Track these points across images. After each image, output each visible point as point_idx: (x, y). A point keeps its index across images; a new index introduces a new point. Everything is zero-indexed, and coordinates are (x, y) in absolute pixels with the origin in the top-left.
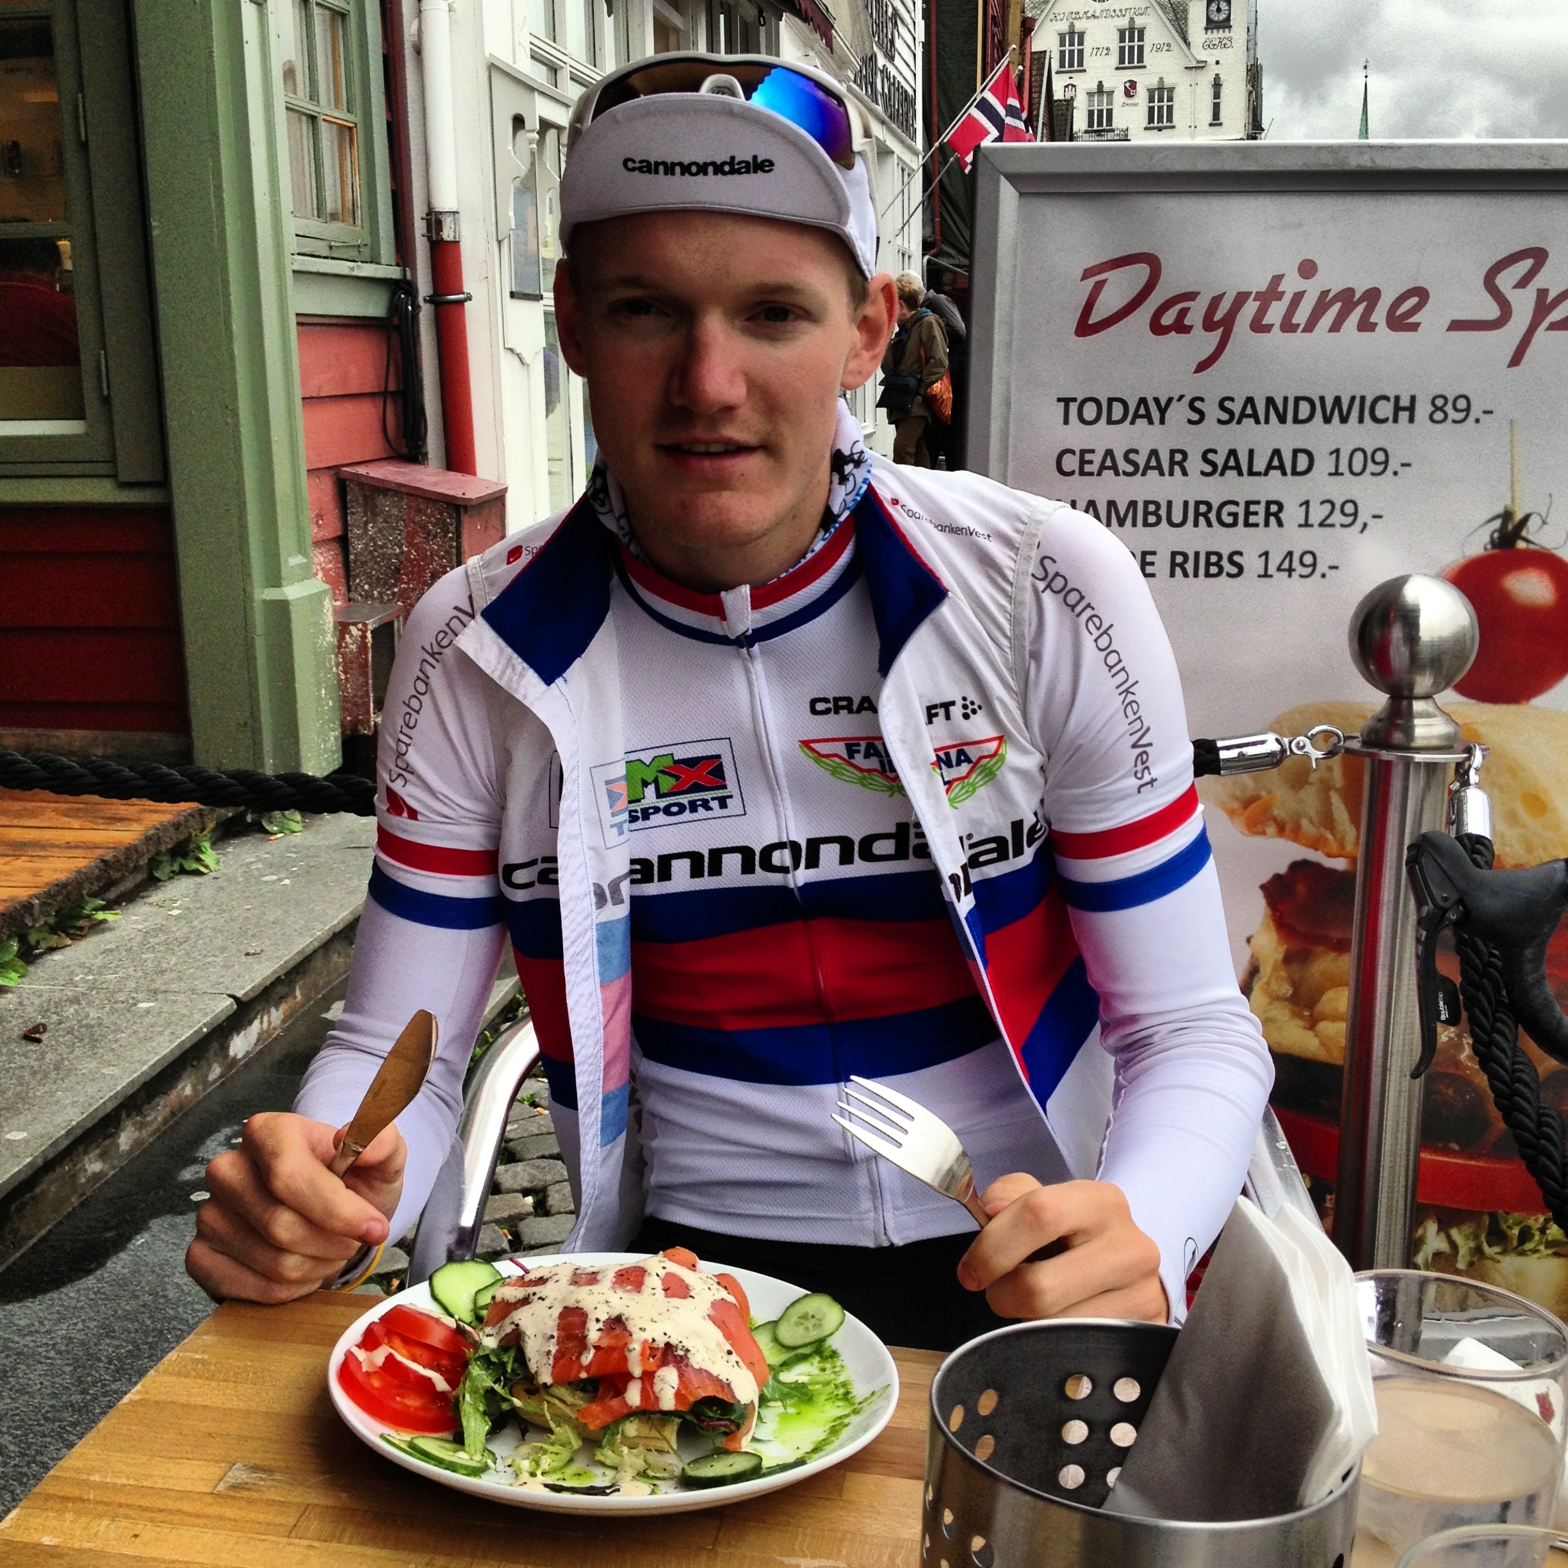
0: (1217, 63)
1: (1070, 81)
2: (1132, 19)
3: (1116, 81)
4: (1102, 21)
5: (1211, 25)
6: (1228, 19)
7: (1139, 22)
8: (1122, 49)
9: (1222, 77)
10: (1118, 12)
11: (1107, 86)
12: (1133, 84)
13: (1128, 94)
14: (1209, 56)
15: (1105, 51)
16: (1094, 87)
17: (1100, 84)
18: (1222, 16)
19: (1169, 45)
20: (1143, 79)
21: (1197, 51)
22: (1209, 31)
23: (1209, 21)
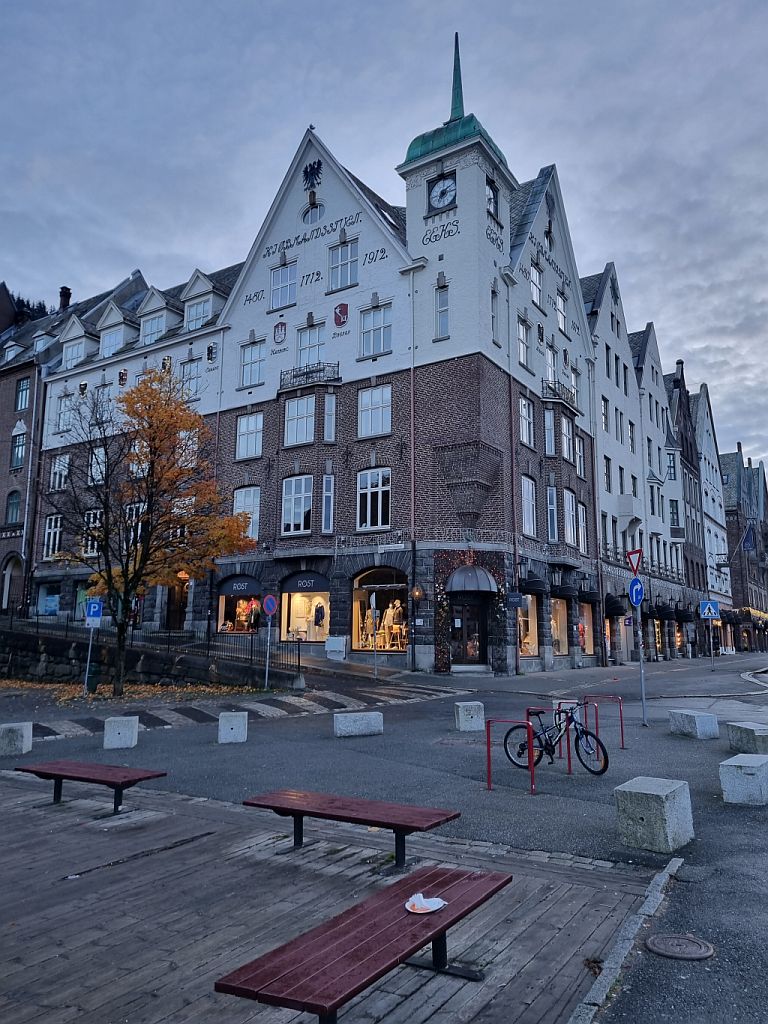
0: (441, 258)
1: (282, 320)
2: (343, 230)
3: (326, 310)
4: (312, 243)
5: (432, 212)
6: (454, 199)
7: (351, 232)
8: (334, 271)
9: (449, 276)
10: (329, 228)
11: (317, 317)
12: (344, 308)
13: (339, 322)
14: (431, 252)
15: (316, 277)
16: (303, 321)
17: (310, 316)
18: (448, 199)
19: (383, 251)
20: (355, 300)
21: (416, 248)
22: (430, 220)
23: (431, 208)
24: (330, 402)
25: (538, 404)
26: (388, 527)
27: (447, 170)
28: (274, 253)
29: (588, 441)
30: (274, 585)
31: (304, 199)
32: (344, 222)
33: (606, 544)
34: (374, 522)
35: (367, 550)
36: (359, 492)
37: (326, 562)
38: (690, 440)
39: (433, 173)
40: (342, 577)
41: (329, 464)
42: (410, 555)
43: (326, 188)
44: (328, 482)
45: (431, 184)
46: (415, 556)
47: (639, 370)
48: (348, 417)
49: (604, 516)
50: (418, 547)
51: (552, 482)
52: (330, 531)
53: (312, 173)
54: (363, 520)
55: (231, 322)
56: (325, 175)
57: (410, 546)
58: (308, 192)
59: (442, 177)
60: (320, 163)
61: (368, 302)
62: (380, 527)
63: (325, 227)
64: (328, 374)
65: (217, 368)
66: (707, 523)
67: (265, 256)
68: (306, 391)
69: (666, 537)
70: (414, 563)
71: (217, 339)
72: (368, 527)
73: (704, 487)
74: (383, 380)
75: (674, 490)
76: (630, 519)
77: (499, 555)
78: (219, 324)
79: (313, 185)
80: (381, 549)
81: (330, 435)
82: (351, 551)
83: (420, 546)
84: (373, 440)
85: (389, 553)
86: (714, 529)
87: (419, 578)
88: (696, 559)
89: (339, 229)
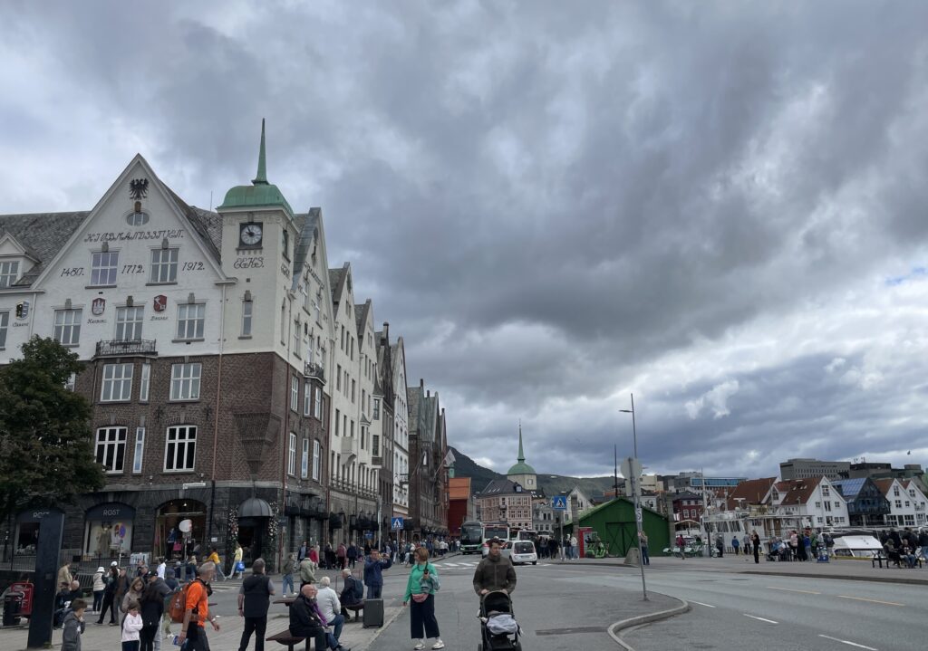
0: (248, 280)
1: (101, 297)
2: (165, 241)
3: (146, 297)
4: (135, 242)
5: (243, 246)
6: (260, 242)
7: (172, 242)
8: (155, 269)
9: (253, 294)
10: (152, 234)
11: (136, 301)
12: (163, 300)
13: (158, 309)
14: (241, 275)
15: (137, 269)
16: (124, 301)
17: (130, 299)
18: (255, 240)
19: (201, 264)
20: (174, 295)
21: (229, 269)
22: (241, 252)
23: (242, 243)
24: (146, 370)
25: (303, 380)
26: (192, 470)
27: (256, 221)
28: (96, 240)
29: (326, 399)
30: (80, 514)
31: (131, 205)
32: (166, 233)
33: (332, 475)
34: (180, 465)
35: (173, 487)
36: (168, 441)
37: (134, 495)
38: (389, 385)
39: (245, 219)
40: (147, 507)
41: (143, 419)
42: (210, 491)
43: (150, 202)
44: (140, 433)
45: (243, 226)
46: (213, 490)
47: (361, 337)
48: (161, 384)
49: (333, 454)
50: (217, 485)
51: (307, 435)
52: (139, 471)
53: (139, 187)
54: (170, 466)
55: (48, 287)
56: (150, 190)
57: (210, 484)
58: (135, 202)
59: (252, 223)
60: (146, 182)
61: (185, 298)
62: (185, 469)
63: (149, 233)
64: (145, 348)
65: (27, 325)
66: (396, 450)
67: (86, 240)
68: (126, 359)
69: (370, 465)
70: (213, 496)
71: (27, 299)
72: (175, 469)
73: (396, 420)
74: (195, 359)
75: (376, 428)
76: (349, 456)
77: (274, 490)
78: (34, 288)
79: (138, 196)
80: (186, 486)
81: (144, 397)
82: (158, 487)
83: (219, 484)
84: (183, 404)
85: (191, 490)
86: (400, 453)
87: (215, 508)
88: (387, 480)
89: (161, 238)
